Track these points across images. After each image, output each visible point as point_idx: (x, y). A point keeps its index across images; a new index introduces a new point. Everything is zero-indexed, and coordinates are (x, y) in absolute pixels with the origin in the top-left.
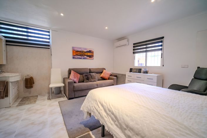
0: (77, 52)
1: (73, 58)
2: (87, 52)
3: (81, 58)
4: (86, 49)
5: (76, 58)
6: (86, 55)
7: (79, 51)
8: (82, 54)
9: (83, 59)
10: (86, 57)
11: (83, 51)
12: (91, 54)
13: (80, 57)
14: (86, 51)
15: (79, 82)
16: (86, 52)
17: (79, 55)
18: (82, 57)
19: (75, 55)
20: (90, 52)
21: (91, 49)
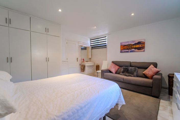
0: (124, 47)
1: (121, 52)
2: (136, 44)
3: (128, 52)
4: (133, 41)
5: (123, 52)
6: (134, 48)
7: (126, 45)
8: (129, 47)
9: (131, 52)
10: (133, 49)
11: (130, 44)
12: (140, 45)
13: (127, 50)
14: (133, 43)
15: (116, 73)
16: (133, 45)
17: (126, 49)
18: (129, 50)
19: (122, 49)
20: (139, 43)
21: (141, 40)
